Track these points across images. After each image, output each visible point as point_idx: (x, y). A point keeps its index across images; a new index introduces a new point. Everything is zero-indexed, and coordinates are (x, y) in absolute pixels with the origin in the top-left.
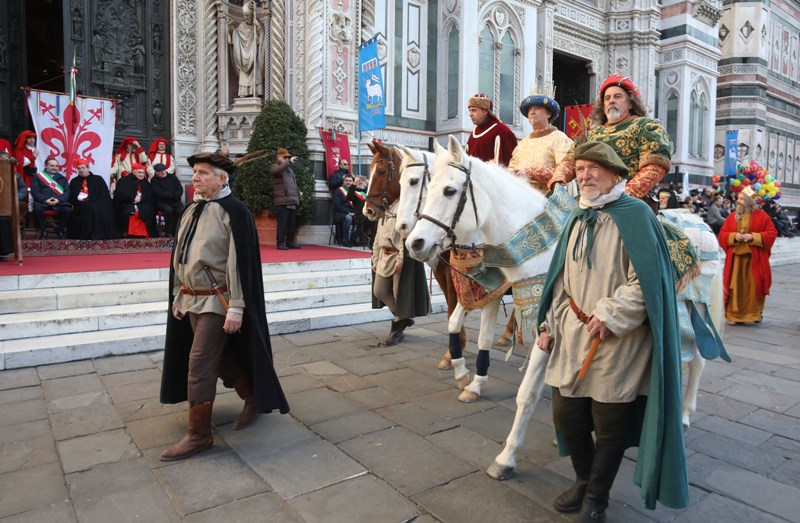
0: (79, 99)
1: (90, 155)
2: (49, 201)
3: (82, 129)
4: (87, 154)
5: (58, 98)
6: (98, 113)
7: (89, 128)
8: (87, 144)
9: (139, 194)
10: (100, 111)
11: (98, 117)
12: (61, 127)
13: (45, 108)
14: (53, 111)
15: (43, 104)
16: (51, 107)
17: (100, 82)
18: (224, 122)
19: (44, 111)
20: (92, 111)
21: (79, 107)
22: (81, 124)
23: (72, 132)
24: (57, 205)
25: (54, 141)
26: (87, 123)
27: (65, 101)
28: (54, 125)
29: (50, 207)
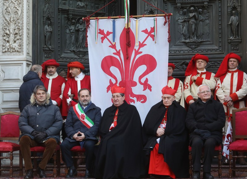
0: (133, 20)
1: (147, 80)
2: (76, 136)
3: (137, 53)
4: (143, 80)
5: (114, 22)
6: (151, 33)
7: (145, 51)
8: (142, 69)
9: (164, 125)
10: (153, 30)
11: (153, 37)
12: (118, 53)
14: (110, 37)
15: (101, 32)
16: (108, 33)
19: (103, 39)
20: (145, 31)
21: (133, 30)
22: (136, 48)
23: (127, 58)
24: (84, 140)
25: (114, 70)
26: (142, 45)
27: (121, 23)
28: (111, 52)
29: (77, 143)
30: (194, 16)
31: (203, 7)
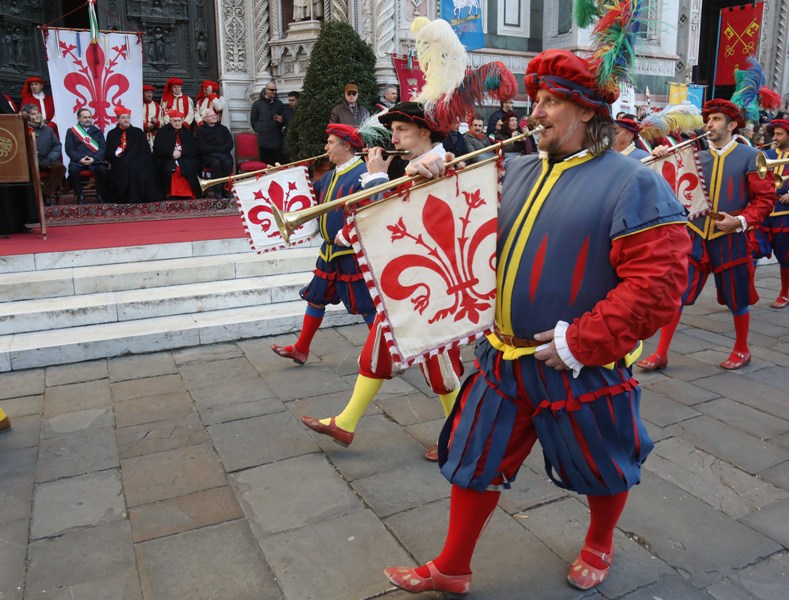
0: (101, 35)
1: (120, 101)
2: (83, 160)
3: (108, 72)
4: (116, 101)
5: (78, 35)
6: (122, 51)
7: (116, 70)
8: (115, 89)
9: (178, 148)
10: (124, 47)
11: (124, 55)
12: (85, 71)
13: (66, 49)
14: (74, 51)
15: (62, 45)
16: (72, 47)
17: (136, 15)
18: (277, 53)
19: (65, 53)
20: (116, 49)
21: (101, 45)
22: (107, 66)
23: (97, 76)
24: (93, 164)
25: (80, 88)
26: (112, 64)
27: (86, 38)
28: (77, 69)
29: (86, 167)
30: (161, 38)
31: (169, 29)
